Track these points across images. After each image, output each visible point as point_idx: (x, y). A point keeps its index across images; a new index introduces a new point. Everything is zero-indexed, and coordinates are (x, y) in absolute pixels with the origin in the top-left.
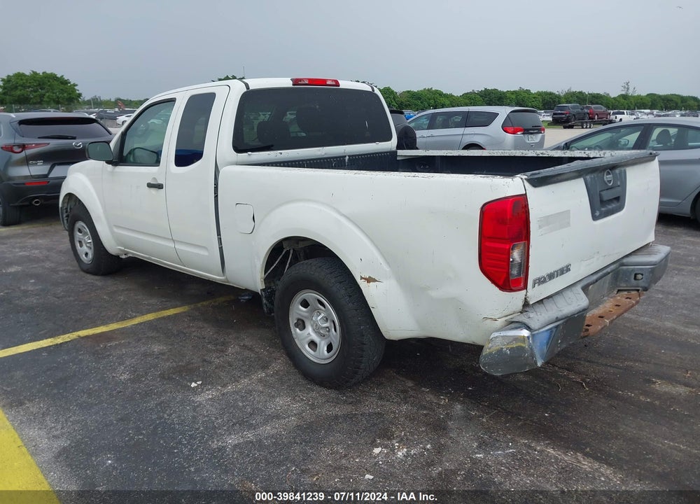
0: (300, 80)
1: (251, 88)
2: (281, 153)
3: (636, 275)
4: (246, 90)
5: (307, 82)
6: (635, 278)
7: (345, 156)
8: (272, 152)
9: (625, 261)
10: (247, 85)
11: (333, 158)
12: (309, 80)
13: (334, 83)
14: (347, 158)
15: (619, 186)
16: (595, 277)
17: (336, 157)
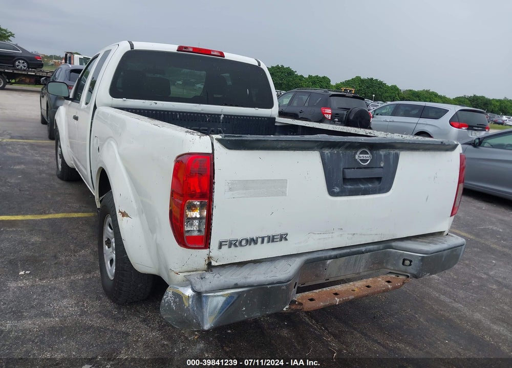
0: (186, 48)
1: (135, 49)
2: (156, 103)
3: (404, 260)
4: (130, 49)
5: (191, 50)
6: (403, 263)
7: (221, 115)
8: (147, 101)
9: (394, 244)
10: (132, 46)
11: (208, 114)
12: (194, 48)
13: (219, 54)
14: (222, 116)
15: (382, 167)
16: (334, 253)
17: (211, 114)
